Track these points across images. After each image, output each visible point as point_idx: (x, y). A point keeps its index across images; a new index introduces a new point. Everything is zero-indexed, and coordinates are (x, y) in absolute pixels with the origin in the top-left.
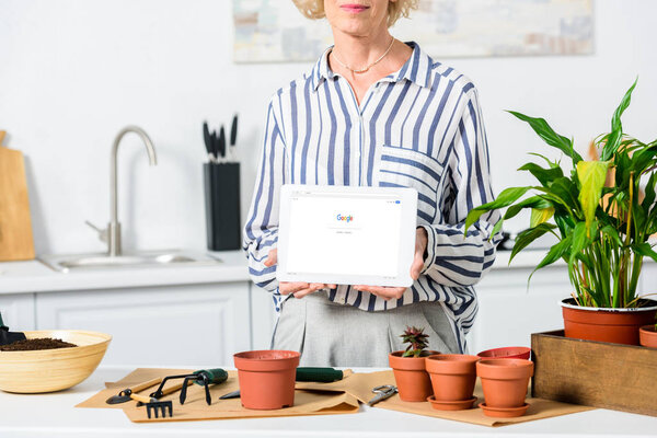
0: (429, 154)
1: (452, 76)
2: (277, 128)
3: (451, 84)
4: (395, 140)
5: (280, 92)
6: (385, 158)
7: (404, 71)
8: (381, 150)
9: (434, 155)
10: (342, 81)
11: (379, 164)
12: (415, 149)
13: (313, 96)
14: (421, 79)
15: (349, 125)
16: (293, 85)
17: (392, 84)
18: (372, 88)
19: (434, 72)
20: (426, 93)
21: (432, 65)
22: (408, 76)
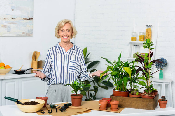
0: (77, 61)
1: (80, 49)
2: (50, 55)
3: (80, 51)
4: (72, 59)
5: (50, 49)
6: (70, 62)
7: (73, 48)
8: (70, 60)
9: (78, 61)
10: (63, 49)
11: (69, 63)
12: (75, 60)
13: (57, 50)
14: (75, 49)
15: (64, 56)
16: (53, 48)
17: (71, 50)
18: (68, 50)
19: (77, 48)
20: (76, 52)
22: (74, 49)
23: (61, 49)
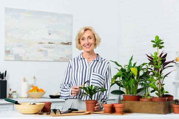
0: (101, 74)
1: (105, 61)
2: (71, 66)
3: (105, 62)
4: (95, 71)
5: (72, 60)
6: (93, 74)
7: (97, 59)
8: (92, 73)
9: (102, 75)
10: (85, 59)
11: (92, 76)
12: (99, 73)
13: (79, 62)
14: (100, 61)
15: (86, 68)
16: (74, 59)
17: (95, 61)
18: (91, 61)
19: (102, 60)
20: (100, 63)
21: (101, 59)
22: (98, 60)
23: (83, 60)
